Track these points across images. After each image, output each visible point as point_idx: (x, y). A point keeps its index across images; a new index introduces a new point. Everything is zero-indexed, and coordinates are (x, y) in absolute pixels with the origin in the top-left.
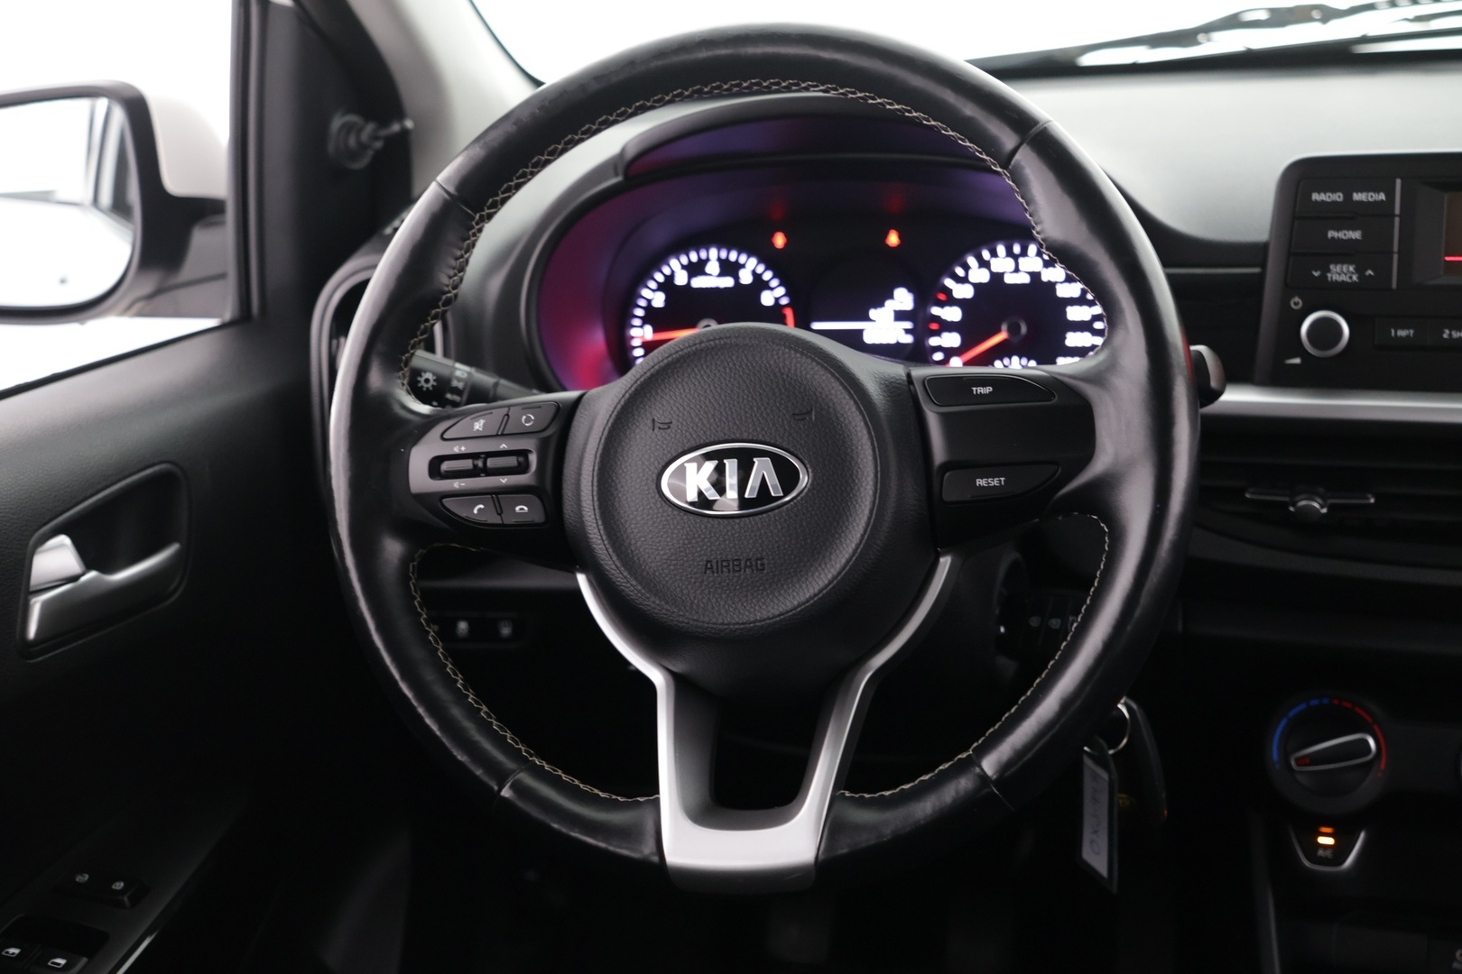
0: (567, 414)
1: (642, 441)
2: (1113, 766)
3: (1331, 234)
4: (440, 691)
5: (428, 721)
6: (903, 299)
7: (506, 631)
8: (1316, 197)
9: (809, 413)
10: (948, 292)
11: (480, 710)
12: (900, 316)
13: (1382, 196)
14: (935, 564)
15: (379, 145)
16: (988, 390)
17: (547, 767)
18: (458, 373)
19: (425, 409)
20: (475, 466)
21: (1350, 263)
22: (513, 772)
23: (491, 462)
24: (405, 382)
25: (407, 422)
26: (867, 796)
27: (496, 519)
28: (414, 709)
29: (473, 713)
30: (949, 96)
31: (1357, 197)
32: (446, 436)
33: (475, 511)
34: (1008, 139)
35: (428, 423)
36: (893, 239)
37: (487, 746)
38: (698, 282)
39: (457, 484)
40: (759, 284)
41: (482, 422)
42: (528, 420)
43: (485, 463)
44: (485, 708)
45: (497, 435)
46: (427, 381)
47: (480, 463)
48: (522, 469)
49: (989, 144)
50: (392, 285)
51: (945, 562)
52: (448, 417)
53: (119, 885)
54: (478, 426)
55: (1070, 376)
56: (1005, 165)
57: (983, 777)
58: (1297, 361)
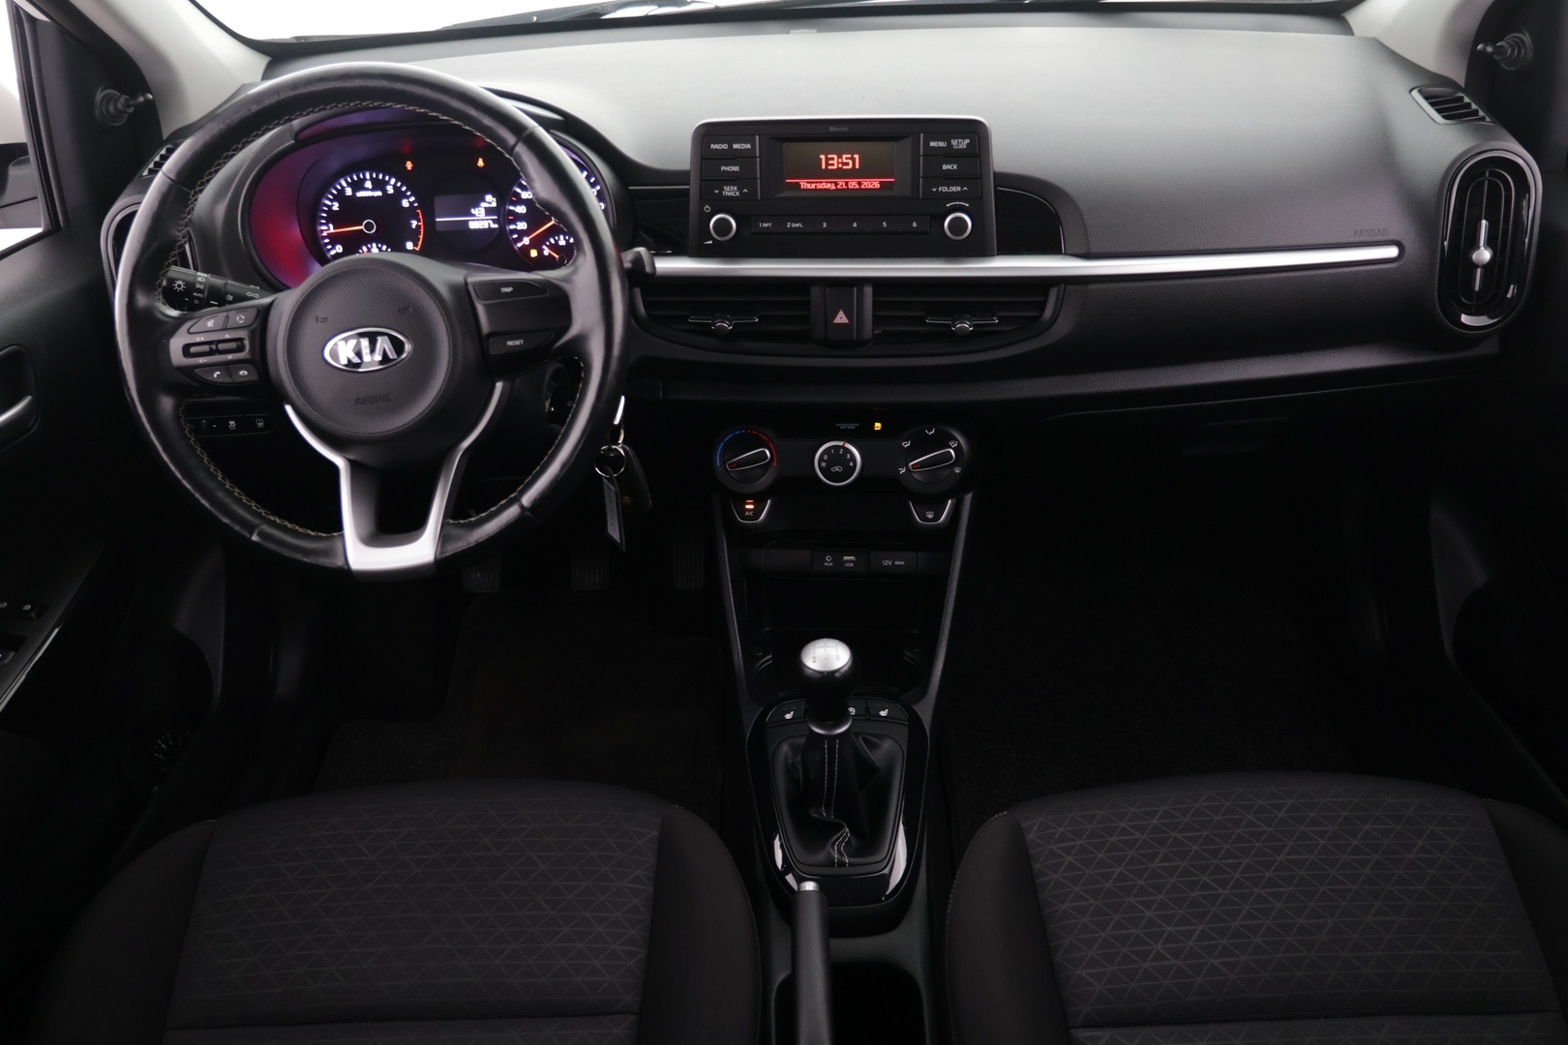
0: (264, 313)
1: (310, 329)
2: (616, 484)
3: (723, 168)
4: (209, 483)
5: (203, 502)
6: (490, 200)
7: (260, 425)
8: (713, 146)
9: (408, 308)
10: (518, 195)
11: (234, 491)
12: (489, 211)
13: (749, 146)
14: (493, 388)
15: (131, 110)
16: (510, 289)
17: (278, 521)
18: (199, 279)
19: (174, 313)
20: (211, 349)
21: (735, 185)
22: (257, 526)
23: (221, 346)
24: (161, 297)
25: (165, 323)
26: (462, 521)
27: (228, 380)
28: (193, 495)
29: (230, 494)
30: (473, 112)
31: (735, 146)
32: (191, 331)
33: (215, 376)
34: (511, 139)
35: (178, 323)
36: (481, 163)
37: (241, 512)
38: (360, 194)
39: (201, 360)
40: (399, 195)
41: (212, 321)
42: (241, 319)
43: (217, 347)
44: (237, 490)
45: (222, 330)
46: (179, 286)
47: (214, 347)
48: (240, 349)
49: (501, 141)
50: (142, 238)
51: (499, 386)
52: (191, 319)
53: (28, 607)
54: (210, 324)
55: (556, 279)
56: (511, 153)
57: (522, 507)
58: (711, 242)
